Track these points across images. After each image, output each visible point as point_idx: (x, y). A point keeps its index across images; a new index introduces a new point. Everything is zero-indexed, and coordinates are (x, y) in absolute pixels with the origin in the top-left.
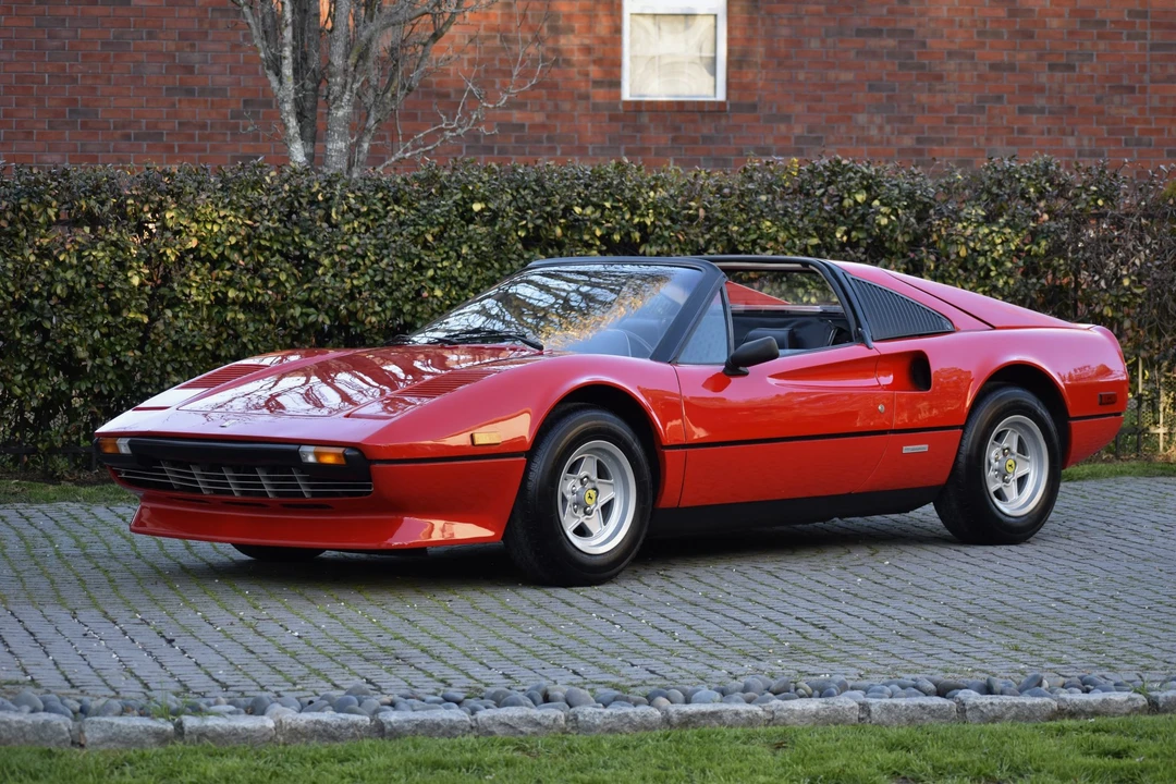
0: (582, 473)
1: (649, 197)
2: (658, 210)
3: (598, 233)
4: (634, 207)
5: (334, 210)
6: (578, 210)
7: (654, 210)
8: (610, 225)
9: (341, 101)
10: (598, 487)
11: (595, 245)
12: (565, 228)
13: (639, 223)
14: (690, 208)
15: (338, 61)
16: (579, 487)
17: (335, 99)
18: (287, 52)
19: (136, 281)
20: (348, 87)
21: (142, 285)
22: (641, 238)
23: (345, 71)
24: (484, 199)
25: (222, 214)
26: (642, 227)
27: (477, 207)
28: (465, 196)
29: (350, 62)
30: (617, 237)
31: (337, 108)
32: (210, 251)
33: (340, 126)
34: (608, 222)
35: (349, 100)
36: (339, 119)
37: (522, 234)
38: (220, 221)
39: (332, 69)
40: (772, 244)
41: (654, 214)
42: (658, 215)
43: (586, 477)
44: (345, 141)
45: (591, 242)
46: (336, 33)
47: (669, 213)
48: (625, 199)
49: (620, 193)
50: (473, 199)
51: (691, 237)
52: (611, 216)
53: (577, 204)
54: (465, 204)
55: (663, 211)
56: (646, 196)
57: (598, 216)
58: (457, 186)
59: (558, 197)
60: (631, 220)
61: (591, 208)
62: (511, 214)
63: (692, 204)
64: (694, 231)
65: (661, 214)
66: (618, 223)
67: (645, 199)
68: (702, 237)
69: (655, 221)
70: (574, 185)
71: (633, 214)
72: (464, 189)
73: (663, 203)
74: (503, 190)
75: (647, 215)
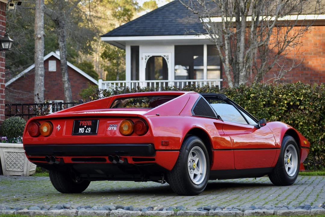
1: (303, 92)
2: (305, 96)
3: (286, 102)
4: (297, 95)
6: (280, 96)
7: (304, 96)
8: (289, 100)
9: (242, 71)
11: (285, 106)
12: (276, 101)
13: (299, 99)
14: (315, 95)
15: (241, 59)
17: (241, 70)
18: (227, 57)
20: (244, 67)
22: (299, 104)
23: (243, 62)
24: (254, 93)
26: (299, 100)
27: (252, 95)
28: (249, 93)
29: (245, 59)
30: (291, 103)
31: (241, 73)
33: (242, 78)
34: (289, 99)
35: (245, 70)
36: (242, 76)
37: (264, 103)
39: (240, 62)
41: (303, 97)
42: (305, 97)
44: (244, 82)
45: (283, 105)
46: (240, 52)
47: (308, 97)
48: (295, 92)
49: (294, 91)
50: (251, 94)
51: (314, 104)
52: (290, 97)
53: (281, 94)
54: (249, 95)
55: (307, 96)
56: (302, 92)
57: (287, 97)
58: (248, 90)
59: (275, 92)
60: (296, 98)
61: (285, 95)
62: (261, 97)
63: (316, 94)
64: (315, 102)
65: (306, 97)
66: (291, 99)
67: (301, 93)
68: (317, 103)
69: (304, 98)
70: (281, 89)
71: (297, 97)
72: (249, 91)
73: (306, 94)
74: (261, 91)
75: (301, 97)
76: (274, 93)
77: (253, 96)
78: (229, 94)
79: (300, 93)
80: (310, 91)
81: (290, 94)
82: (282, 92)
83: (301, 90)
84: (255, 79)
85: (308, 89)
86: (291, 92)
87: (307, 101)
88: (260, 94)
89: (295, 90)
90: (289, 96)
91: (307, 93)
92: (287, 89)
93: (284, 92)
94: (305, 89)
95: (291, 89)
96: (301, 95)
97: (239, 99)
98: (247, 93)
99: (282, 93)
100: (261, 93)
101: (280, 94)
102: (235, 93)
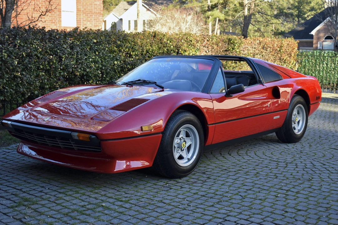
0: (180, 136)
10: (186, 140)
16: (179, 141)
43: (182, 137)
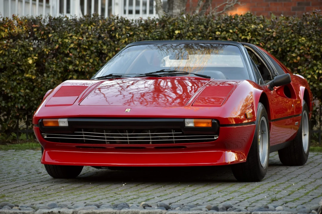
1: (251, 27)
2: (254, 33)
4: (243, 31)
5: (117, 34)
6: (218, 33)
8: (230, 39)
13: (244, 38)
14: (269, 32)
19: (30, 62)
21: (34, 63)
24: (179, 29)
25: (70, 35)
28: (174, 28)
32: (64, 50)
34: (230, 38)
38: (69, 38)
40: (302, 47)
41: (251, 35)
47: (259, 35)
48: (239, 28)
49: (237, 26)
50: (176, 30)
51: (267, 45)
52: (231, 36)
53: (219, 31)
54: (173, 31)
55: (256, 33)
56: (249, 27)
57: (227, 36)
58: (172, 24)
59: (210, 28)
60: (241, 38)
61: (225, 33)
62: (188, 35)
63: (270, 30)
64: (269, 42)
65: (256, 35)
66: (233, 38)
67: (249, 29)
68: (270, 44)
69: (252, 37)
70: (219, 23)
71: (243, 35)
72: (174, 25)
73: (255, 30)
74: (191, 26)
75: (248, 35)
76: (208, 29)
77: (178, 33)
78: (145, 29)
79: (247, 29)
80: (262, 27)
81: (231, 31)
82: (220, 27)
83: (248, 25)
84: (199, 5)
85: (261, 23)
86: (234, 27)
87: (256, 41)
88: (188, 31)
89: (240, 26)
90: (230, 34)
91: (257, 30)
92: (228, 24)
93: (224, 27)
94: (255, 23)
95: (234, 24)
96: (248, 32)
97: (158, 36)
98: (171, 28)
99: (220, 29)
100: (190, 29)
101: (217, 30)
102: (153, 29)
